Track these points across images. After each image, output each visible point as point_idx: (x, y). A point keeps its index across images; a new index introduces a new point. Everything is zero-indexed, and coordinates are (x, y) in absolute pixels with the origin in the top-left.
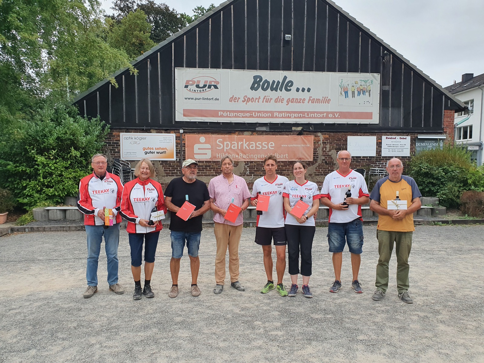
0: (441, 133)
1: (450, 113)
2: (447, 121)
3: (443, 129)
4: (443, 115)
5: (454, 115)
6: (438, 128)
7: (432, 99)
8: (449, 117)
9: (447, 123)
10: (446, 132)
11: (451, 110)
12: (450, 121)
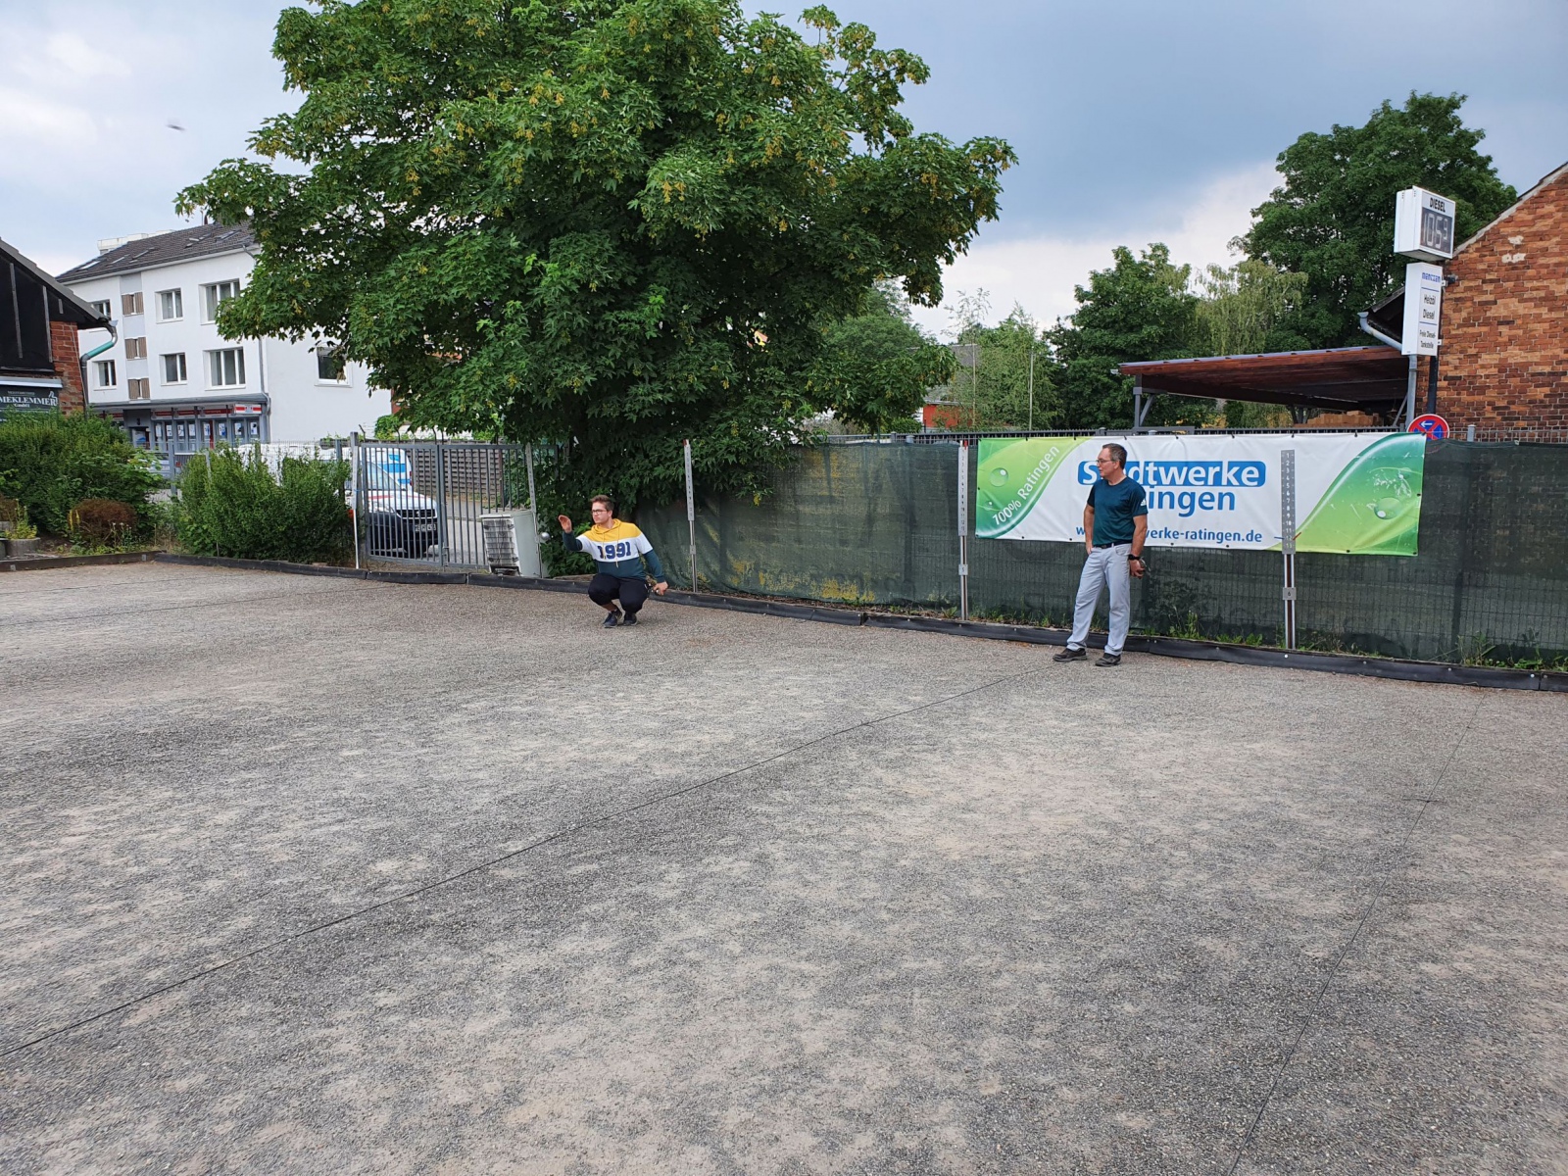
0: (49, 375)
1: (66, 328)
2: (62, 348)
3: (52, 366)
4: (48, 332)
5: (76, 334)
6: (39, 363)
7: (14, 293)
8: (64, 338)
9: (62, 352)
10: (60, 374)
11: (69, 322)
12: (69, 349)
